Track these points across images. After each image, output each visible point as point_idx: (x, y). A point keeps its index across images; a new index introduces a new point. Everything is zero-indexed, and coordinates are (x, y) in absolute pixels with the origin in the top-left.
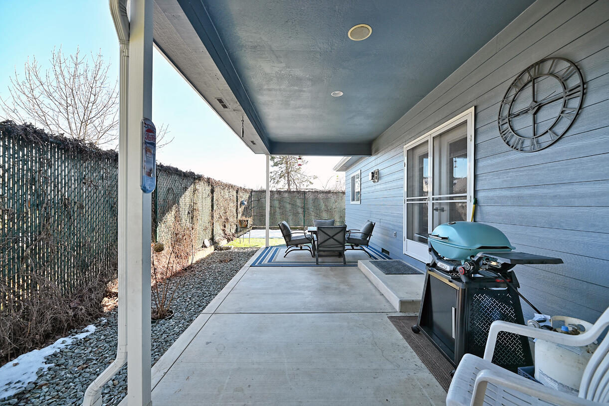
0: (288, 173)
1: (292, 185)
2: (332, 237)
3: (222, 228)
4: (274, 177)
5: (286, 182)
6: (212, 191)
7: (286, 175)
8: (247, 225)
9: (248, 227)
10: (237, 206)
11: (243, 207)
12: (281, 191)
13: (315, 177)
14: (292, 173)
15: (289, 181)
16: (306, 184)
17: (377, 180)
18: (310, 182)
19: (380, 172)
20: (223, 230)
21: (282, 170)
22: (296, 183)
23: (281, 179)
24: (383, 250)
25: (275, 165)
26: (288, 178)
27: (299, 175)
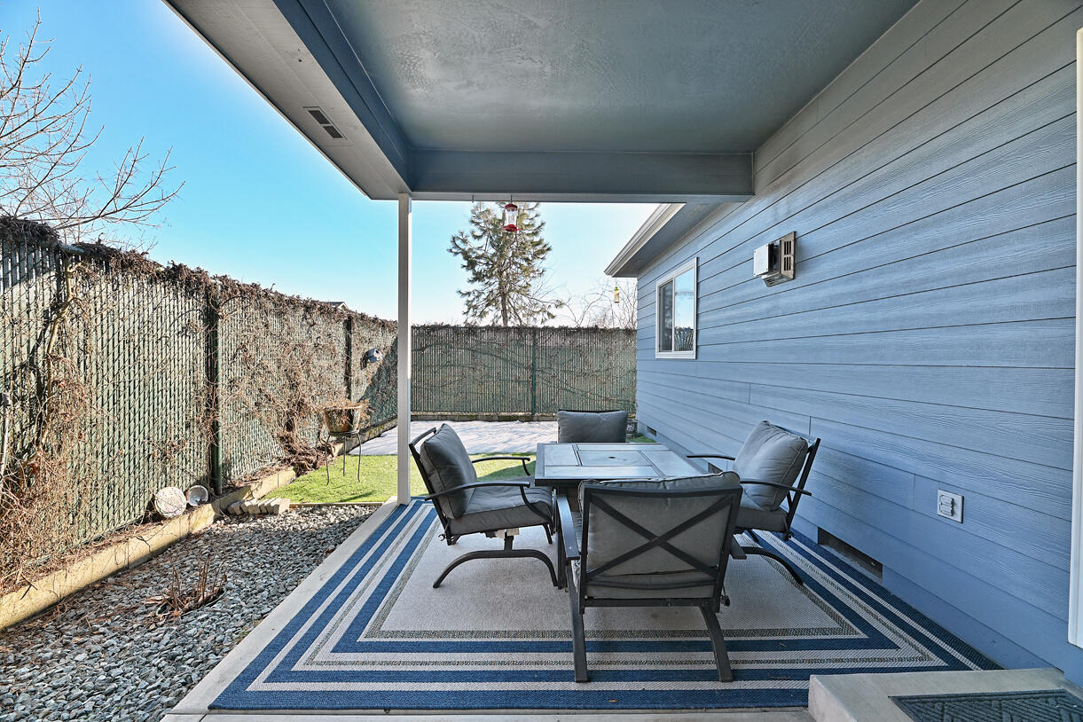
0: (504, 295)
1: (512, 319)
2: (663, 542)
3: (282, 431)
4: (474, 303)
5: (500, 313)
6: (211, 317)
7: (500, 299)
8: (350, 428)
9: (356, 431)
10: (348, 365)
11: (373, 368)
12: (477, 328)
13: (560, 304)
14: (512, 294)
15: (504, 311)
16: (539, 317)
17: (790, 273)
18: (549, 314)
19: (806, 241)
20: (282, 439)
21: (490, 289)
22: (521, 317)
23: (490, 307)
24: (824, 536)
25: (475, 280)
26: (504, 305)
27: (526, 300)
